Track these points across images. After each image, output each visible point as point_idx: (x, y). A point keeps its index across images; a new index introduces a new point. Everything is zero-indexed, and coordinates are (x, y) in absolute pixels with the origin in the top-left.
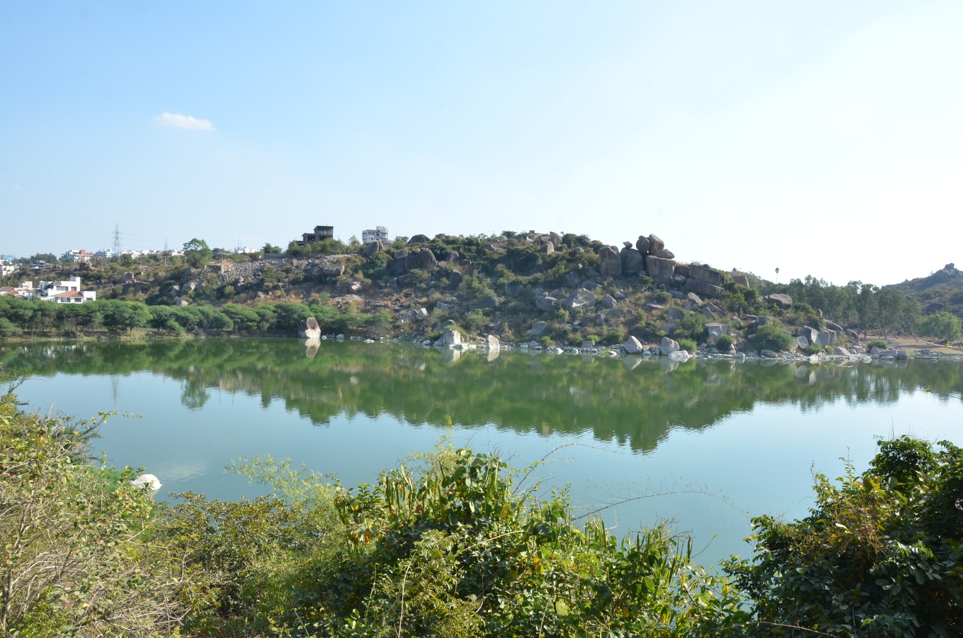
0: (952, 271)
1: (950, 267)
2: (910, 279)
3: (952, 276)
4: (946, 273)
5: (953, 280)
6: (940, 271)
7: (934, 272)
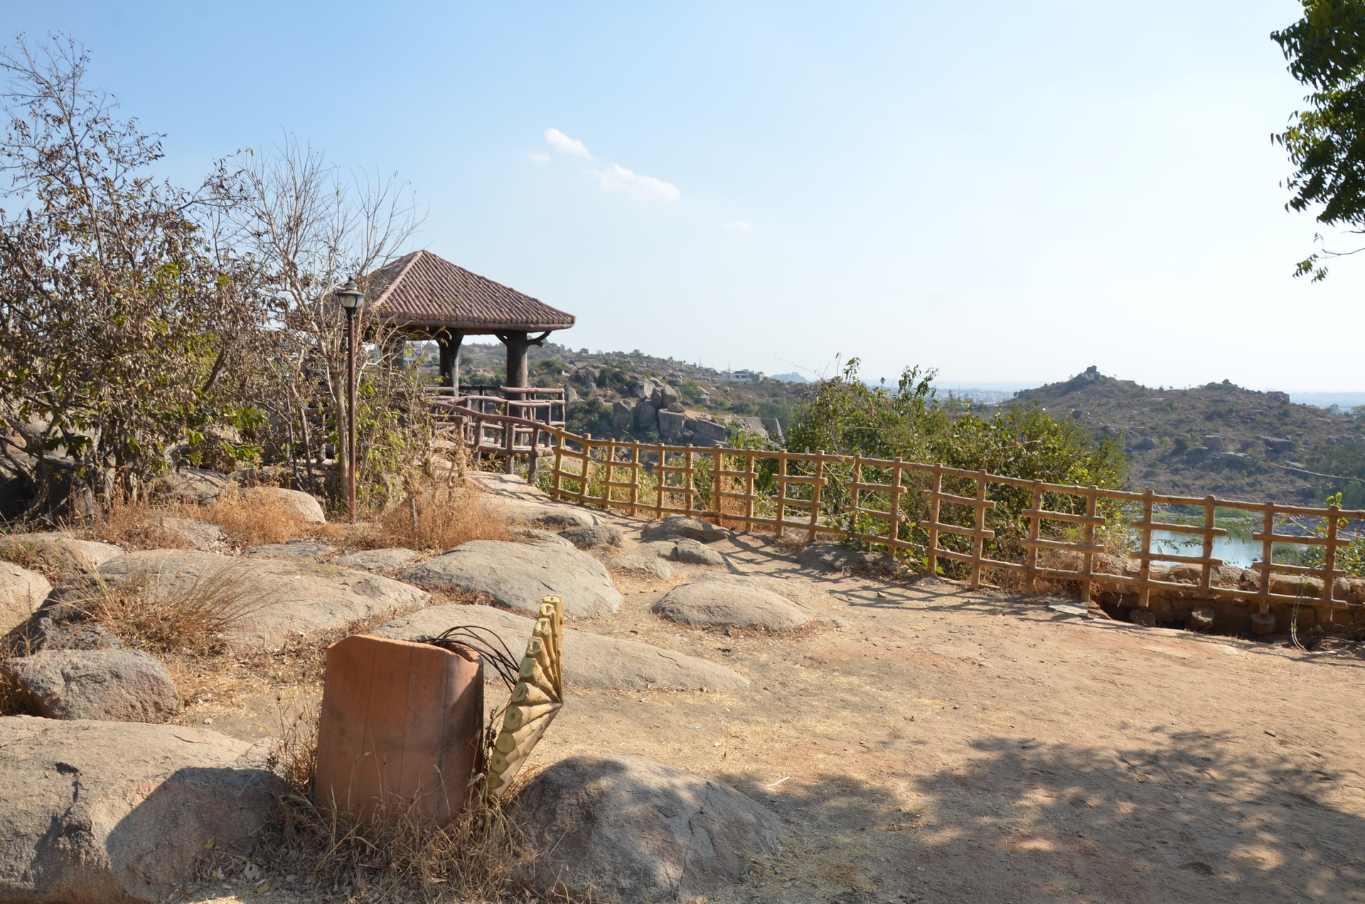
0: (1092, 375)
1: (1092, 370)
2: (1049, 383)
3: (1092, 382)
4: (1085, 378)
5: (1090, 387)
6: (1080, 375)
7: (1075, 376)
